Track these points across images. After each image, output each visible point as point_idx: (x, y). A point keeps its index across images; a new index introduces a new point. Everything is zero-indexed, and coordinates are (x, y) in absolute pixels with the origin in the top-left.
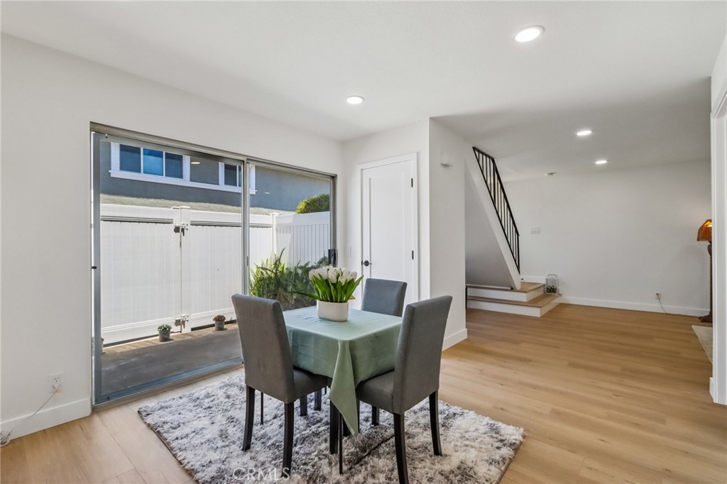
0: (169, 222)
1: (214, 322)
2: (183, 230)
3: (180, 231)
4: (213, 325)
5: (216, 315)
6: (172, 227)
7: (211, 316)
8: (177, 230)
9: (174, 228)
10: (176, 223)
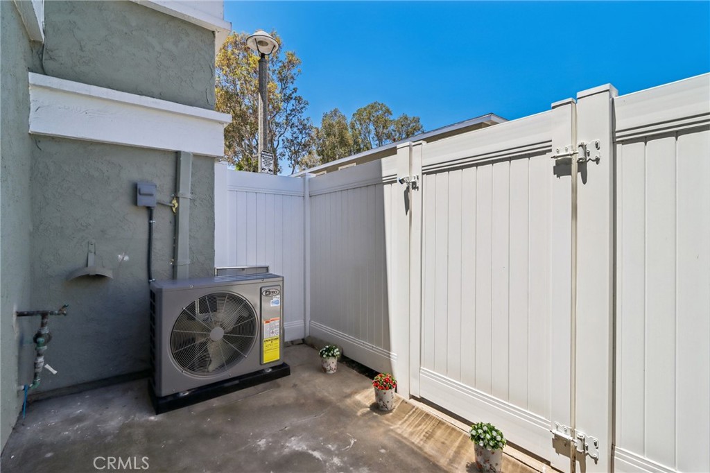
0: (540, 150)
2: (582, 165)
3: (574, 166)
6: (547, 163)
8: (562, 167)
9: (553, 163)
10: (563, 147)
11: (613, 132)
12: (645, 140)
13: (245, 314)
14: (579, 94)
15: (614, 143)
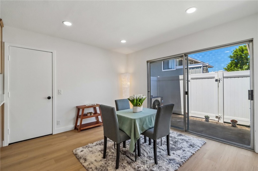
0: (213, 78)
1: (231, 122)
3: (218, 80)
4: (230, 123)
5: (233, 119)
6: (214, 80)
7: (231, 119)
8: (216, 80)
9: (215, 80)
10: (216, 78)
11: (223, 76)
12: (227, 78)
13: (159, 104)
14: (219, 71)
15: (223, 78)
